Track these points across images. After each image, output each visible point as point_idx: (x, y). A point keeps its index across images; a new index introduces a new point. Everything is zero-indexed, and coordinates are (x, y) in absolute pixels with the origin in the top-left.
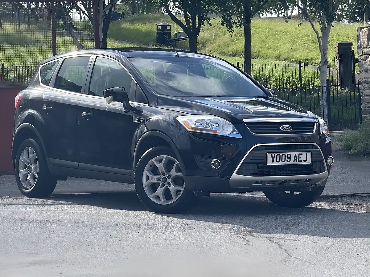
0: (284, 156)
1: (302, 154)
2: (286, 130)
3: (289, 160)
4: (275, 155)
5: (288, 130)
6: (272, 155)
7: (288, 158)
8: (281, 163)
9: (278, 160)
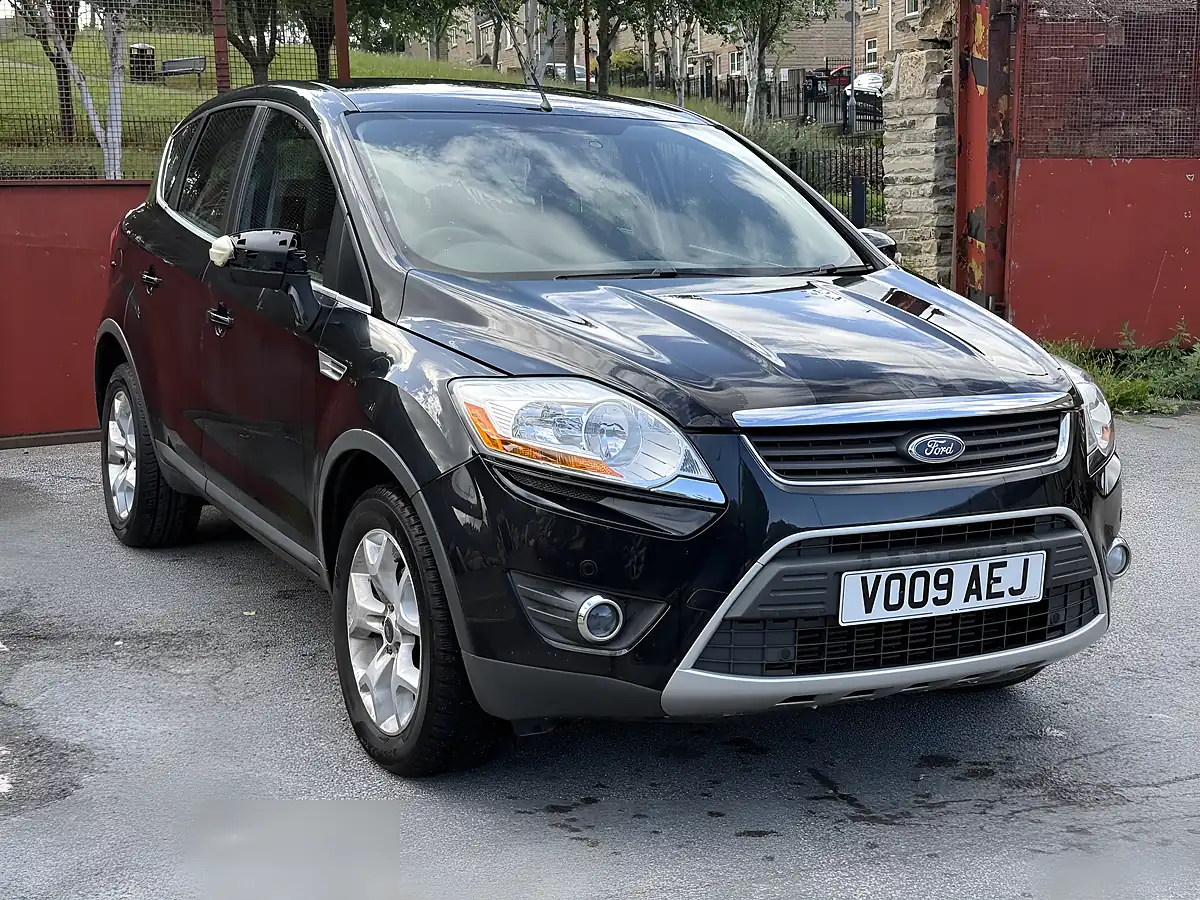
0: (920, 582)
1: (1004, 564)
2: (939, 456)
3: (943, 595)
4: (878, 578)
5: (944, 454)
6: (864, 580)
7: (938, 586)
8: (906, 613)
9: (894, 600)
